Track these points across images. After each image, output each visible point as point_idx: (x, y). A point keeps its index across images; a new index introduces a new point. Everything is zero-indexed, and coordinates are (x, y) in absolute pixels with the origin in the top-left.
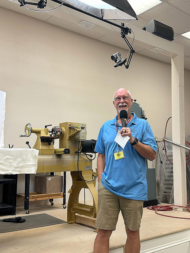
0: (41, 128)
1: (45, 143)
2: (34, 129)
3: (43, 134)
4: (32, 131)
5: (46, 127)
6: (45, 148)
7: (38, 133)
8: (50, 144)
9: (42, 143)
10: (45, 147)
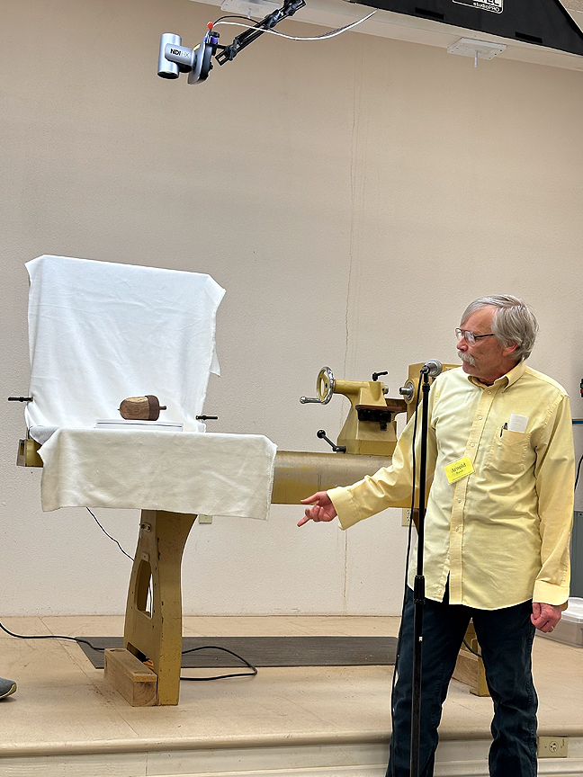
0: (362, 381)
1: (373, 424)
2: (341, 382)
3: (367, 399)
4: (335, 390)
5: (375, 377)
6: (369, 436)
7: (352, 393)
8: (384, 428)
9: (362, 423)
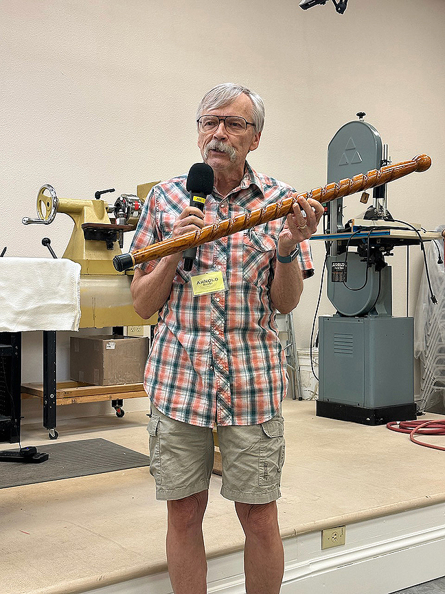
0: (84, 199)
1: (98, 244)
2: (63, 201)
3: (91, 217)
4: (59, 209)
5: (98, 195)
6: (98, 256)
7: (75, 212)
9: (89, 243)
10: (98, 253)
